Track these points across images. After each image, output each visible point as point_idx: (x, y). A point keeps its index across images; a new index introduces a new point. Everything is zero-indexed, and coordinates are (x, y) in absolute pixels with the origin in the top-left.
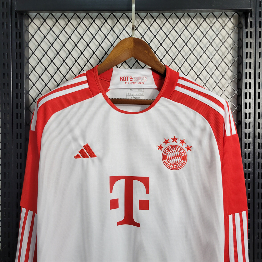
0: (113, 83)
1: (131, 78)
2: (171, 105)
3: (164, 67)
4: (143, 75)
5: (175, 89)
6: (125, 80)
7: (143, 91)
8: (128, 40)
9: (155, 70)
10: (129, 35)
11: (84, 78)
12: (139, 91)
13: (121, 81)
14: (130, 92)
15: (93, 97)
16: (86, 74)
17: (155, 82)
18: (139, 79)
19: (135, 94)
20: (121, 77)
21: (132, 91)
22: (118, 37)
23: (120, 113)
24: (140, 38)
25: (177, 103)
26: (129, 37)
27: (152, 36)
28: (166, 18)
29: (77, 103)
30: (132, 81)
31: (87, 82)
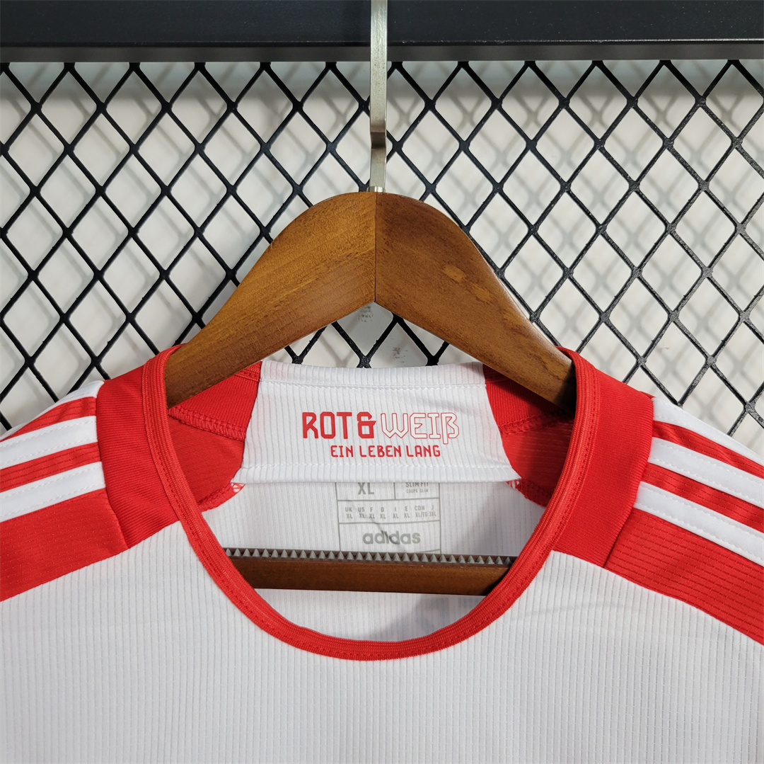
0: (258, 450)
1: (365, 423)
2: (619, 606)
3: (560, 364)
4: (437, 405)
5: (640, 505)
6: (328, 431)
7: (435, 494)
8: (350, 204)
9: (509, 376)
10: (357, 180)
11: (84, 431)
12: (412, 495)
13: (305, 436)
14: (361, 504)
15: (126, 553)
16: (94, 405)
17: (504, 445)
18: (413, 426)
19: (389, 513)
20: (305, 415)
21: (372, 497)
22: (298, 190)
23: (292, 649)
24: (416, 196)
25: (653, 593)
26: (356, 189)
27: (478, 188)
28: (558, 94)
29: (23, 595)
30: (371, 436)
31: (98, 451)
